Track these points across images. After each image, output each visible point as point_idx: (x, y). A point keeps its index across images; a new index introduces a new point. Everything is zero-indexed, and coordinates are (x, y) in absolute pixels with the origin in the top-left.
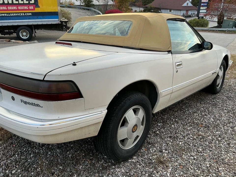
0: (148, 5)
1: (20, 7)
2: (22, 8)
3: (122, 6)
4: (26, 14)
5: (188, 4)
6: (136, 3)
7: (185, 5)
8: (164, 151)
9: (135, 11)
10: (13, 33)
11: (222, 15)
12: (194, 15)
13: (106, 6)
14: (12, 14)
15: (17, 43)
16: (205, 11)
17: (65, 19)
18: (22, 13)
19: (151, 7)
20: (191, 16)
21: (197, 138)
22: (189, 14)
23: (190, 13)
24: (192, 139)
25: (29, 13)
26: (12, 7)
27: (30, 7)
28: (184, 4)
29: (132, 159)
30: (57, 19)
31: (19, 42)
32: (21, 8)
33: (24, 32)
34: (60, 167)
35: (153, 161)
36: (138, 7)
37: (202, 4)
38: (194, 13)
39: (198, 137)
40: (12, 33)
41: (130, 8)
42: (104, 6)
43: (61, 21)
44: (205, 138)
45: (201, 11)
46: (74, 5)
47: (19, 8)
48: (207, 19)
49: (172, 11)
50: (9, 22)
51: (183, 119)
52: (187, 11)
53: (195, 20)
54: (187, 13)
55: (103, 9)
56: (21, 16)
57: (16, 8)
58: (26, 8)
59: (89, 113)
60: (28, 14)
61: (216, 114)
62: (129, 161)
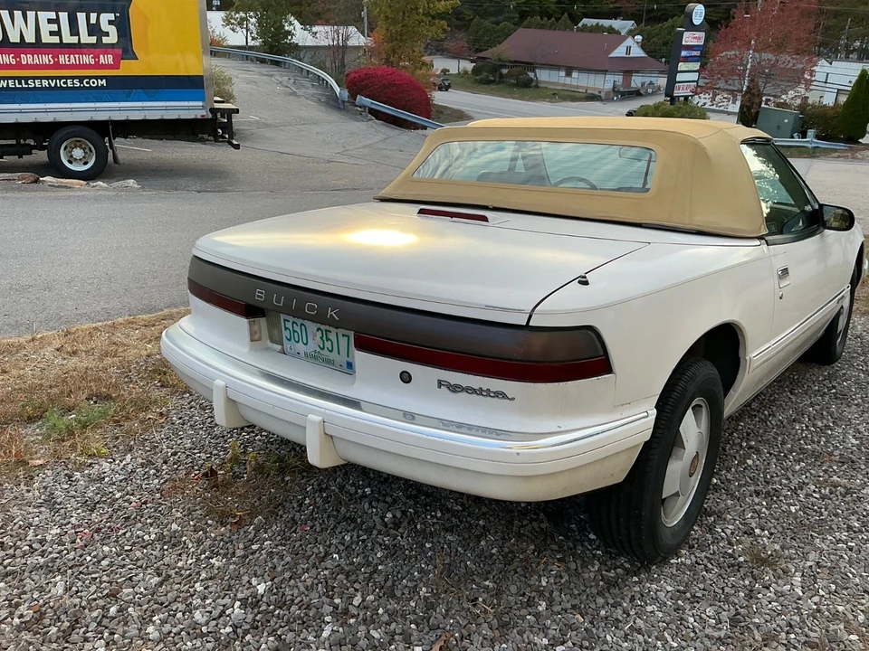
0: (490, 50)
1: (67, 56)
2: (73, 61)
3: (399, 52)
4: (88, 83)
5: (629, 49)
6: (446, 45)
7: (619, 52)
8: (758, 531)
9: (442, 71)
10: (33, 151)
11: (755, 91)
12: (650, 91)
13: (340, 51)
14: (34, 82)
15: (66, 187)
16: (695, 76)
17: (223, 102)
18: (73, 78)
19: (500, 60)
20: (642, 92)
21: (831, 493)
22: (633, 85)
23: (637, 81)
24: (817, 496)
25: (97, 78)
26: (35, 56)
27: (101, 56)
28: (616, 51)
29: (678, 557)
30: (200, 103)
31: (70, 183)
32: (69, 61)
33: (76, 147)
34: (487, 583)
35: (742, 559)
36: (453, 57)
37: (684, 53)
38: (651, 83)
39: (834, 490)
40: (28, 150)
41: (426, 59)
42: (335, 50)
43: (213, 111)
44: (855, 493)
45: (679, 77)
46: (222, 46)
47: (62, 59)
48: (705, 104)
49: (575, 74)
50: (21, 112)
51: (768, 440)
52: (628, 74)
53: (659, 107)
54: (627, 82)
55: (328, 64)
56: (68, 88)
57: (50, 61)
58: (88, 59)
59: (620, 416)
60: (93, 83)
61: (859, 424)
62: (672, 561)
